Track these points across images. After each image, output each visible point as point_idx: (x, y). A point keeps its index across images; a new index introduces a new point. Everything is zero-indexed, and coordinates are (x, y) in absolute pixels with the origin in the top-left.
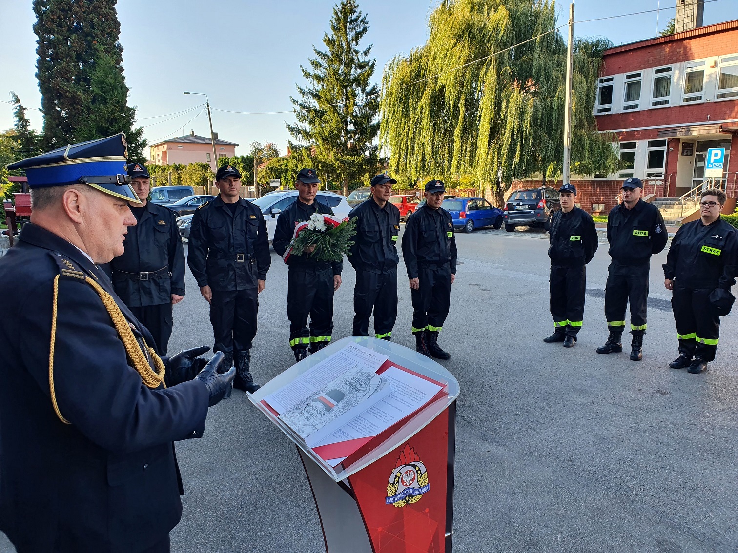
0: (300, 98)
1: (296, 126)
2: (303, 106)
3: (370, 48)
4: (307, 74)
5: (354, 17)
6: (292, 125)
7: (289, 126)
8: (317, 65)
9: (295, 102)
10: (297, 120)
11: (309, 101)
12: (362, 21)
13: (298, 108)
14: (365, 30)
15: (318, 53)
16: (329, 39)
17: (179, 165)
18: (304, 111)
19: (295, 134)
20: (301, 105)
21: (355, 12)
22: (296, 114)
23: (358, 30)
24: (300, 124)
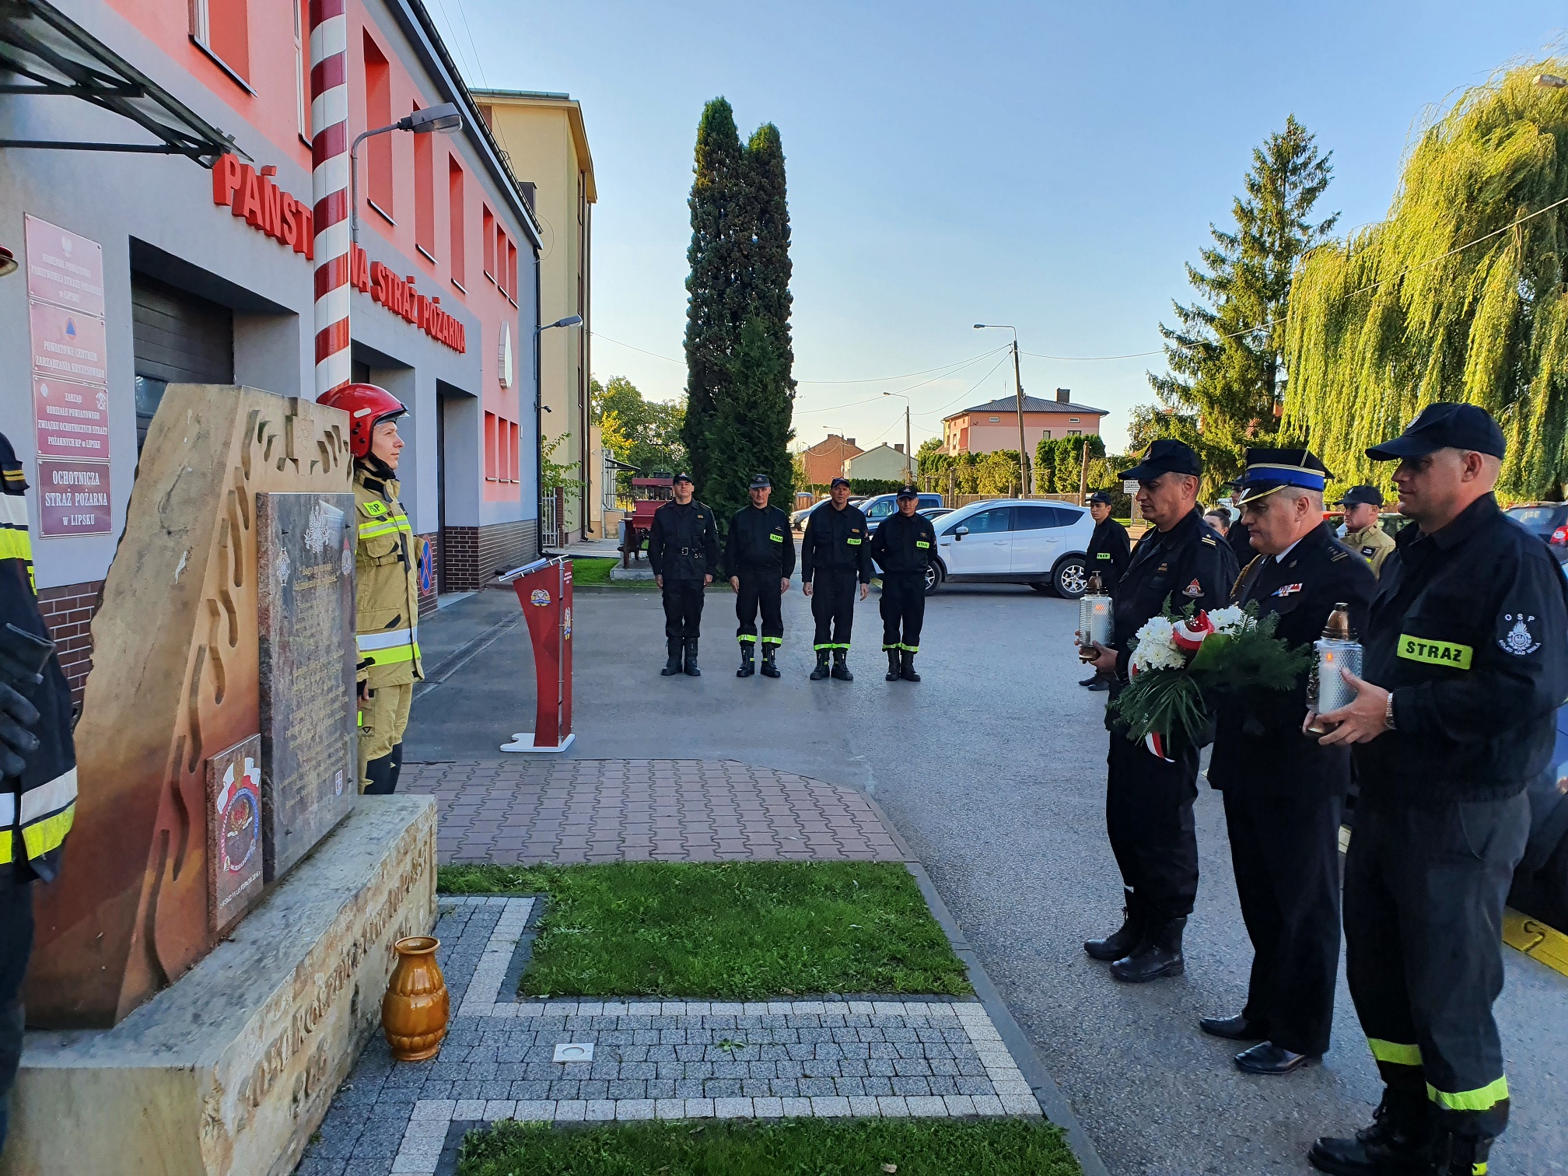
0: (1178, 326)
1: (1168, 379)
2: (1181, 340)
3: (1334, 220)
4: (1198, 279)
5: (1300, 161)
6: (1161, 377)
7: (1155, 379)
8: (1217, 260)
9: (1168, 334)
10: (1169, 368)
11: (1196, 330)
12: (1319, 166)
13: (1174, 344)
14: (1324, 183)
15: (1221, 237)
16: (1242, 210)
17: (977, 455)
18: (1185, 350)
19: (1166, 393)
20: (1180, 339)
21: (1304, 149)
22: (1168, 356)
23: (1308, 184)
24: (1175, 374)
